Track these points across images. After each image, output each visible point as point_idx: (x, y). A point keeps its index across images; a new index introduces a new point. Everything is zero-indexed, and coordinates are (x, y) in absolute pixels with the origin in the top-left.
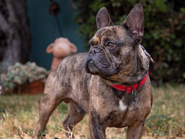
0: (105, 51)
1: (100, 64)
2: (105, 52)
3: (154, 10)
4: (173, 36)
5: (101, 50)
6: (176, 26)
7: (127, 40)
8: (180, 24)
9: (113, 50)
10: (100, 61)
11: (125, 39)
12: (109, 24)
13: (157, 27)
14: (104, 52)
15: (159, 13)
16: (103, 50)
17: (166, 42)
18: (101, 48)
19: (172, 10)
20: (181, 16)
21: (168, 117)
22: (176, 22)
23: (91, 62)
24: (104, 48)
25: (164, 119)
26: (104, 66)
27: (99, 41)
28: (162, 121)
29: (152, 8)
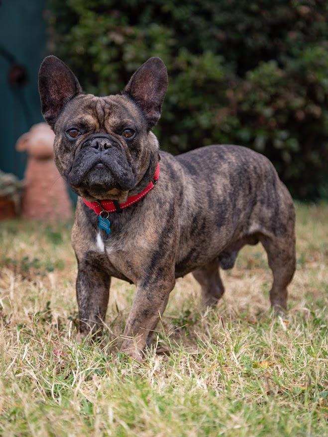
0: (122, 144)
3: (202, 76)
4: (235, 122)
5: (114, 142)
6: (240, 103)
9: (132, 141)
13: (207, 105)
14: (120, 147)
15: (210, 81)
16: (118, 141)
17: (222, 132)
19: (232, 76)
20: (248, 85)
22: (240, 96)
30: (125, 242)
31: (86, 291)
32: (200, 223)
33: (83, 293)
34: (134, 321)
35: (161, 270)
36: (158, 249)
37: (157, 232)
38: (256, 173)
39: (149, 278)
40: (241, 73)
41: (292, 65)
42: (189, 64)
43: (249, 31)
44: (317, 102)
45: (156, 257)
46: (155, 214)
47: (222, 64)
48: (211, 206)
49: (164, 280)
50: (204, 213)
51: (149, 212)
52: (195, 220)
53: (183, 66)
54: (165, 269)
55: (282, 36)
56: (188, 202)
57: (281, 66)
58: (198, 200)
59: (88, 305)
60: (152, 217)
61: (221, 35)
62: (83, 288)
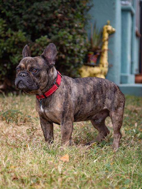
1: (28, 83)
2: (31, 76)
5: (28, 74)
7: (44, 67)
8: (34, 51)
9: (36, 74)
10: (28, 82)
11: (43, 66)
12: (27, 56)
13: (18, 52)
15: (20, 42)
18: (28, 73)
19: (29, 40)
20: (36, 45)
21: (18, 111)
23: (21, 82)
24: (29, 73)
25: (16, 113)
26: (30, 85)
27: (25, 67)
28: (14, 114)
29: (15, 38)
30: (51, 109)
31: (44, 126)
32: (81, 99)
33: (43, 127)
34: (63, 137)
35: (67, 118)
36: (63, 110)
37: (61, 104)
38: (105, 86)
39: (63, 121)
40: (33, 40)
41: (54, 37)
42: (12, 35)
43: (37, 22)
44: (64, 53)
45: (63, 113)
46: (59, 98)
47: (25, 35)
48: (84, 94)
49: (69, 121)
50: (81, 96)
51: (57, 97)
52: (78, 99)
53: (10, 36)
54: (68, 117)
55: (50, 26)
56: (74, 92)
57: (49, 37)
58: (79, 91)
59: (46, 131)
60: (59, 99)
61: (25, 23)
62: (42, 125)
